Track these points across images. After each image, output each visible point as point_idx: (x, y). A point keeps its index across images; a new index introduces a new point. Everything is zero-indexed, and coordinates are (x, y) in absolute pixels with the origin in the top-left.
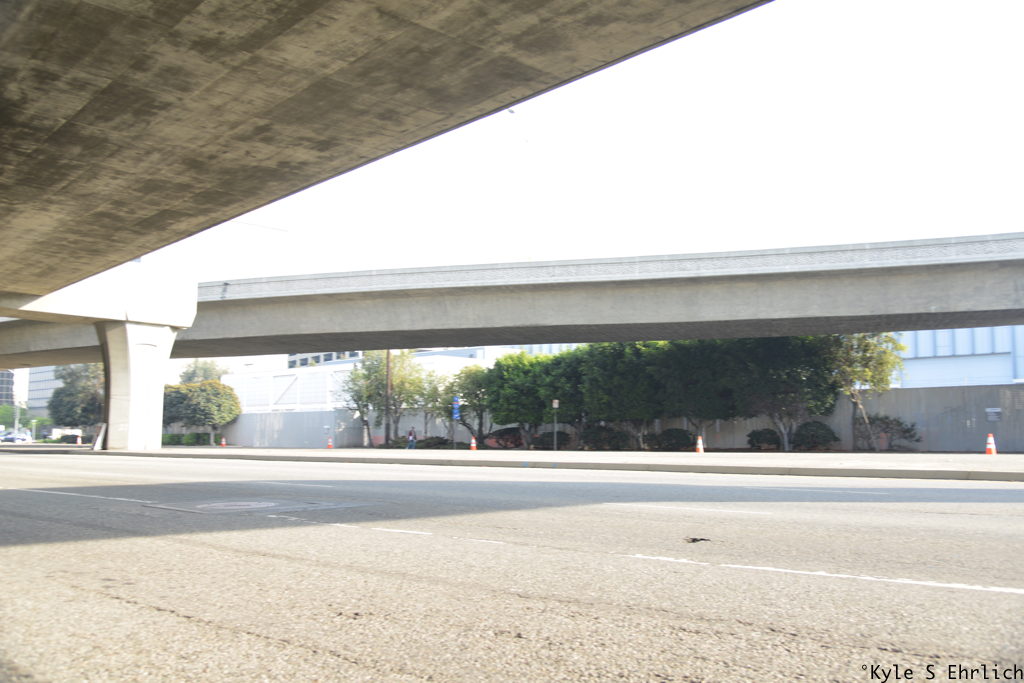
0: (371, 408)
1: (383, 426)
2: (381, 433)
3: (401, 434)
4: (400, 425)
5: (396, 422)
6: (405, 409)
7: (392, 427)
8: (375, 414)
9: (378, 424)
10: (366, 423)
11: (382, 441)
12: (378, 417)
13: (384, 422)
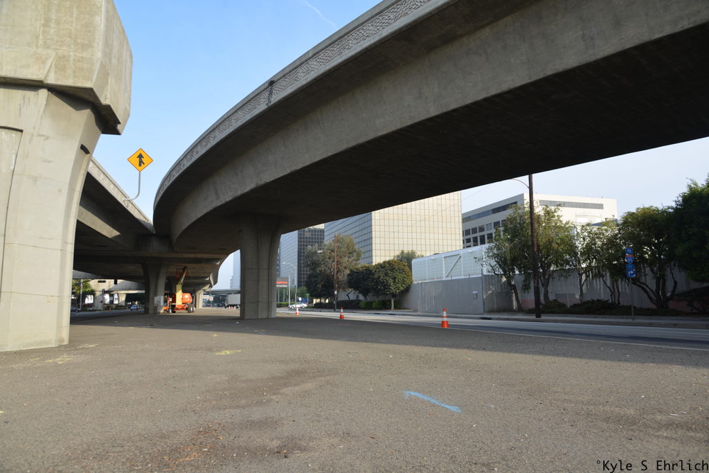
0: (517, 272)
1: (532, 290)
2: (530, 297)
3: (552, 297)
4: (550, 289)
5: (546, 285)
6: (553, 271)
7: (542, 291)
8: (522, 278)
9: (526, 287)
10: (514, 287)
11: (532, 305)
12: (525, 281)
13: (532, 285)
